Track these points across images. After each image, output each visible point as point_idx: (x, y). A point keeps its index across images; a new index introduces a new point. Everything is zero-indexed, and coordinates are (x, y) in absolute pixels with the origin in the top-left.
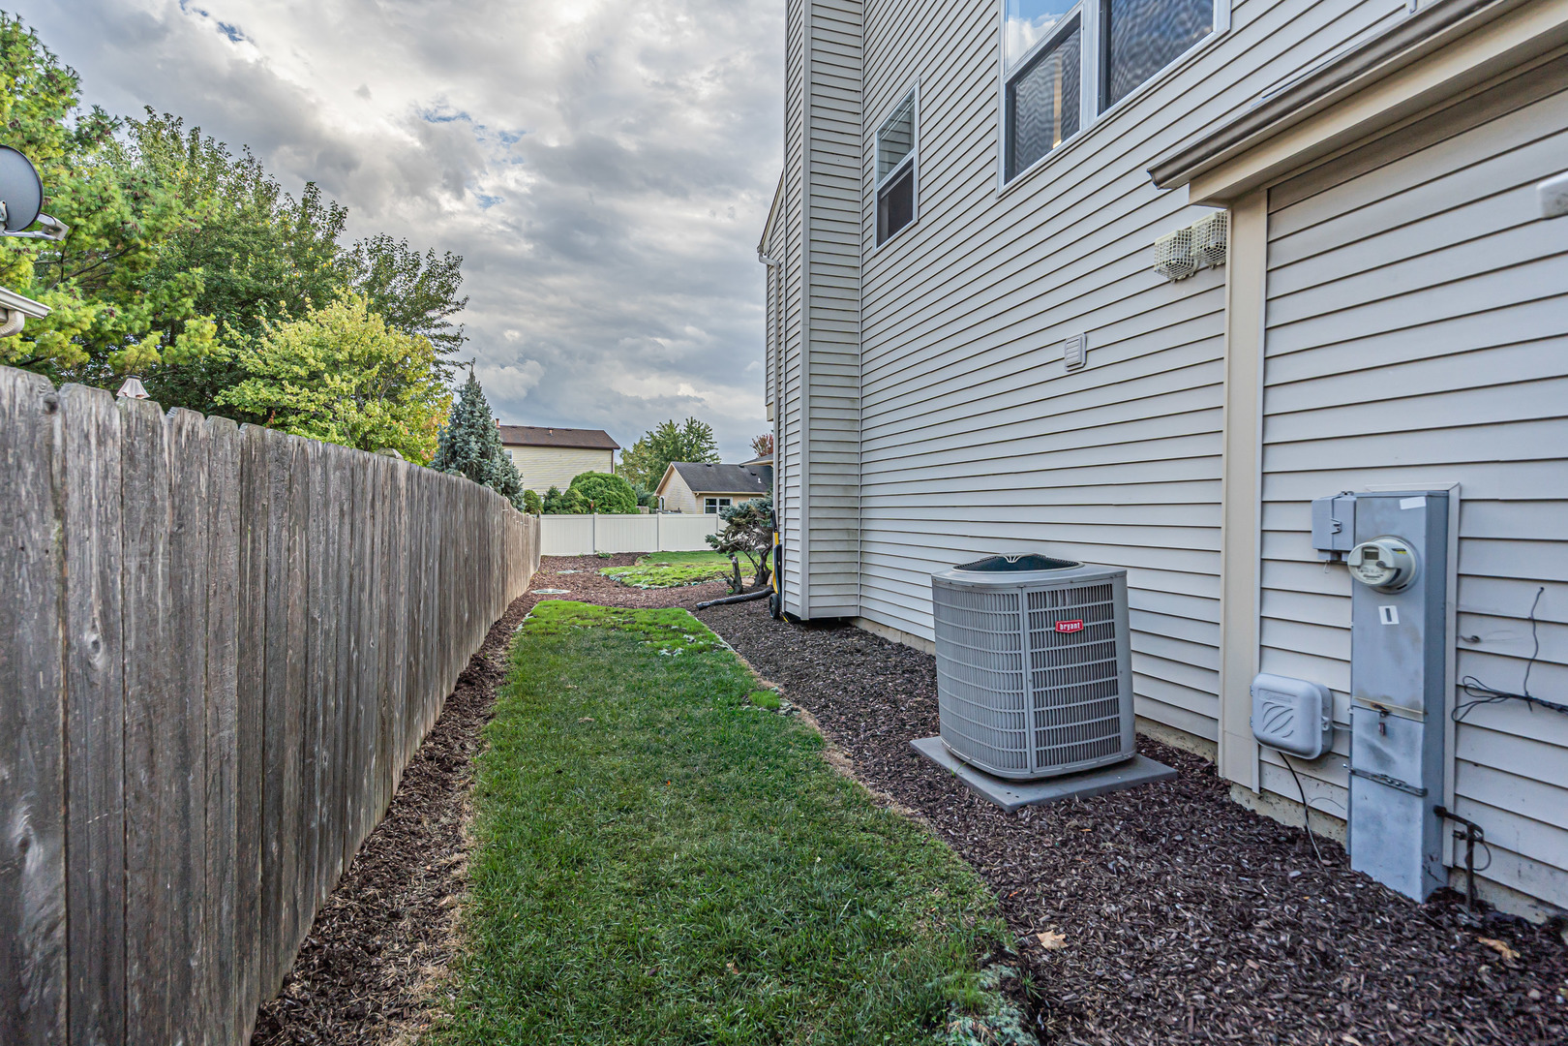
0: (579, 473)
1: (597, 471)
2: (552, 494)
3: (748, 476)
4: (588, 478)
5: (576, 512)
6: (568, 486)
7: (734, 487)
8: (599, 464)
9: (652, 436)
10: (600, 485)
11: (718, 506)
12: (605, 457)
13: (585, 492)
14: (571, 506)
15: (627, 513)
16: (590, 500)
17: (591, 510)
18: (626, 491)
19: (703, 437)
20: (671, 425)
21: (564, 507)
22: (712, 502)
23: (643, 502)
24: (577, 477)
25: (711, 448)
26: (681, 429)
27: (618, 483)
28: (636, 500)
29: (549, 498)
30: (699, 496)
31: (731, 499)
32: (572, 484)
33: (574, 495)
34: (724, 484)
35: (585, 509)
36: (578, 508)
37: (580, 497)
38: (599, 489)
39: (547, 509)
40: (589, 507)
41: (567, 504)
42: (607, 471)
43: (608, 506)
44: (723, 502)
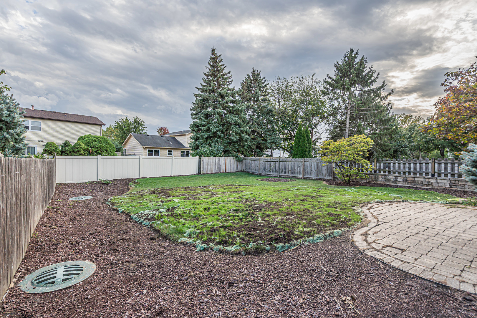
0: (83, 135)
1: (93, 135)
2: (66, 144)
3: (166, 140)
4: (88, 137)
5: (82, 155)
6: (76, 141)
7: (160, 145)
8: (94, 131)
9: (118, 123)
10: (95, 141)
11: (154, 153)
12: (97, 128)
13: (86, 144)
14: (78, 151)
15: (111, 155)
16: (89, 149)
17: (90, 153)
18: (110, 145)
19: (141, 125)
20: (126, 119)
21: (74, 152)
22: (150, 151)
23: (118, 150)
24: (81, 137)
25: (144, 130)
26: (131, 121)
27: (105, 141)
28: (115, 149)
29: (64, 147)
30: (145, 148)
31: (160, 150)
32: (78, 140)
33: (80, 145)
34: (156, 143)
35: (87, 153)
36: (82, 152)
37: (84, 147)
38: (94, 143)
39: (63, 153)
40: (89, 152)
41: (76, 150)
42: (98, 135)
43: (100, 152)
44: (155, 151)
